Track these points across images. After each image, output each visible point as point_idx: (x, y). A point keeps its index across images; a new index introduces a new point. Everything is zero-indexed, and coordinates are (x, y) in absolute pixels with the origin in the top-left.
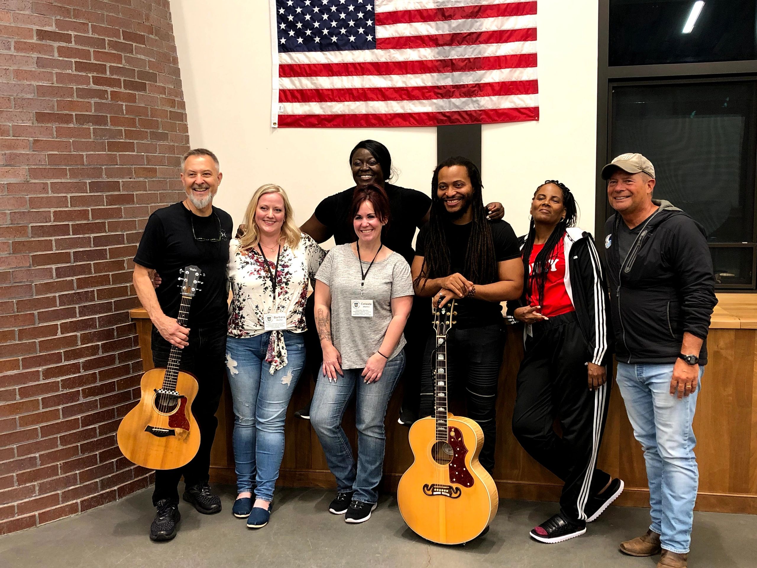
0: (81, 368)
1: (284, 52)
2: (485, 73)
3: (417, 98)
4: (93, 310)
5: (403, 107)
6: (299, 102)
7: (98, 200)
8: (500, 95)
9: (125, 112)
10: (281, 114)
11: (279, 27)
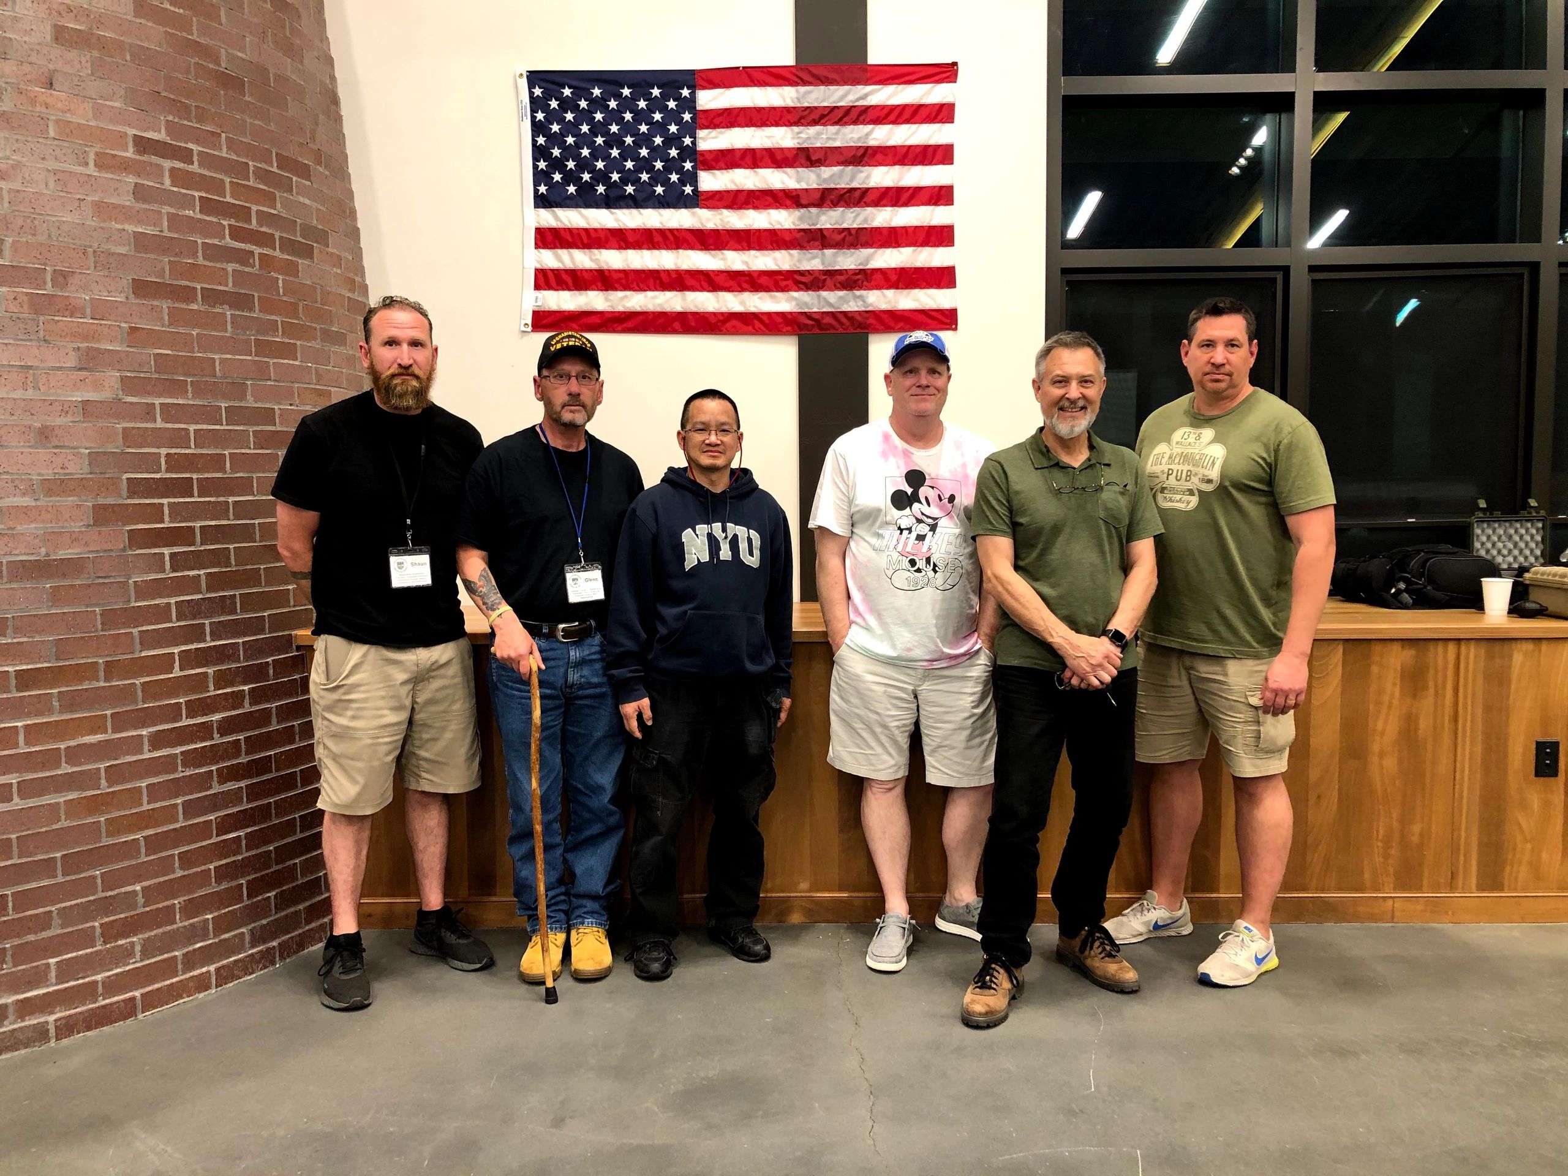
0: (215, 731)
1: (544, 207)
2: (876, 252)
3: (767, 289)
4: (236, 628)
5: (743, 303)
6: (569, 289)
7: (240, 439)
8: (897, 288)
9: (281, 291)
10: (537, 309)
11: (535, 167)
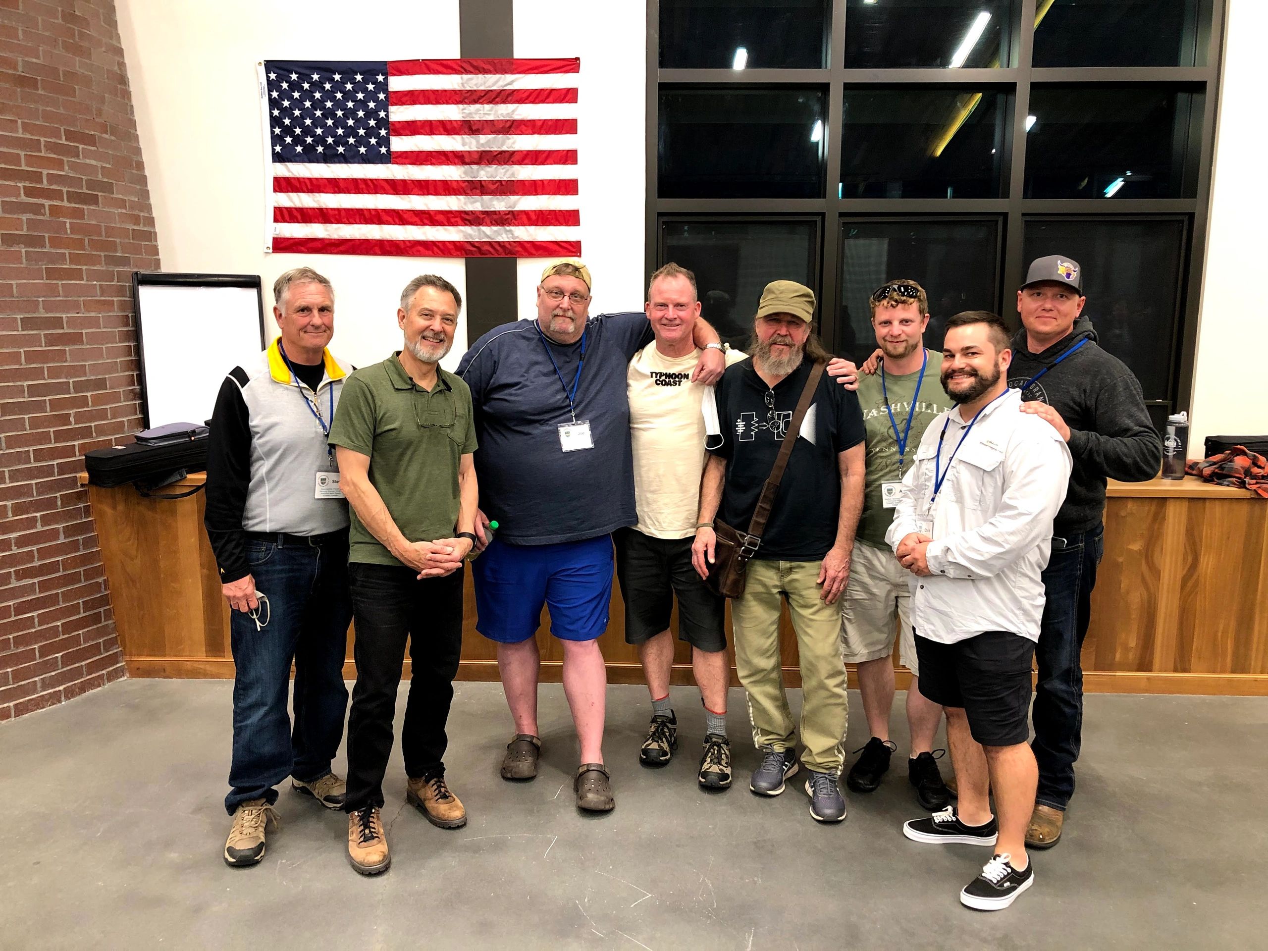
0: (13, 545)
1: (280, 162)
2: (519, 199)
3: (441, 224)
4: (30, 474)
5: (425, 233)
6: (298, 222)
7: (35, 340)
8: (536, 225)
9: (69, 231)
10: (275, 236)
11: (272, 132)
